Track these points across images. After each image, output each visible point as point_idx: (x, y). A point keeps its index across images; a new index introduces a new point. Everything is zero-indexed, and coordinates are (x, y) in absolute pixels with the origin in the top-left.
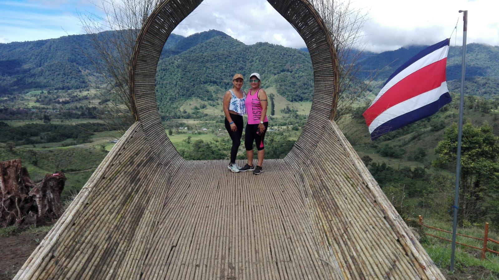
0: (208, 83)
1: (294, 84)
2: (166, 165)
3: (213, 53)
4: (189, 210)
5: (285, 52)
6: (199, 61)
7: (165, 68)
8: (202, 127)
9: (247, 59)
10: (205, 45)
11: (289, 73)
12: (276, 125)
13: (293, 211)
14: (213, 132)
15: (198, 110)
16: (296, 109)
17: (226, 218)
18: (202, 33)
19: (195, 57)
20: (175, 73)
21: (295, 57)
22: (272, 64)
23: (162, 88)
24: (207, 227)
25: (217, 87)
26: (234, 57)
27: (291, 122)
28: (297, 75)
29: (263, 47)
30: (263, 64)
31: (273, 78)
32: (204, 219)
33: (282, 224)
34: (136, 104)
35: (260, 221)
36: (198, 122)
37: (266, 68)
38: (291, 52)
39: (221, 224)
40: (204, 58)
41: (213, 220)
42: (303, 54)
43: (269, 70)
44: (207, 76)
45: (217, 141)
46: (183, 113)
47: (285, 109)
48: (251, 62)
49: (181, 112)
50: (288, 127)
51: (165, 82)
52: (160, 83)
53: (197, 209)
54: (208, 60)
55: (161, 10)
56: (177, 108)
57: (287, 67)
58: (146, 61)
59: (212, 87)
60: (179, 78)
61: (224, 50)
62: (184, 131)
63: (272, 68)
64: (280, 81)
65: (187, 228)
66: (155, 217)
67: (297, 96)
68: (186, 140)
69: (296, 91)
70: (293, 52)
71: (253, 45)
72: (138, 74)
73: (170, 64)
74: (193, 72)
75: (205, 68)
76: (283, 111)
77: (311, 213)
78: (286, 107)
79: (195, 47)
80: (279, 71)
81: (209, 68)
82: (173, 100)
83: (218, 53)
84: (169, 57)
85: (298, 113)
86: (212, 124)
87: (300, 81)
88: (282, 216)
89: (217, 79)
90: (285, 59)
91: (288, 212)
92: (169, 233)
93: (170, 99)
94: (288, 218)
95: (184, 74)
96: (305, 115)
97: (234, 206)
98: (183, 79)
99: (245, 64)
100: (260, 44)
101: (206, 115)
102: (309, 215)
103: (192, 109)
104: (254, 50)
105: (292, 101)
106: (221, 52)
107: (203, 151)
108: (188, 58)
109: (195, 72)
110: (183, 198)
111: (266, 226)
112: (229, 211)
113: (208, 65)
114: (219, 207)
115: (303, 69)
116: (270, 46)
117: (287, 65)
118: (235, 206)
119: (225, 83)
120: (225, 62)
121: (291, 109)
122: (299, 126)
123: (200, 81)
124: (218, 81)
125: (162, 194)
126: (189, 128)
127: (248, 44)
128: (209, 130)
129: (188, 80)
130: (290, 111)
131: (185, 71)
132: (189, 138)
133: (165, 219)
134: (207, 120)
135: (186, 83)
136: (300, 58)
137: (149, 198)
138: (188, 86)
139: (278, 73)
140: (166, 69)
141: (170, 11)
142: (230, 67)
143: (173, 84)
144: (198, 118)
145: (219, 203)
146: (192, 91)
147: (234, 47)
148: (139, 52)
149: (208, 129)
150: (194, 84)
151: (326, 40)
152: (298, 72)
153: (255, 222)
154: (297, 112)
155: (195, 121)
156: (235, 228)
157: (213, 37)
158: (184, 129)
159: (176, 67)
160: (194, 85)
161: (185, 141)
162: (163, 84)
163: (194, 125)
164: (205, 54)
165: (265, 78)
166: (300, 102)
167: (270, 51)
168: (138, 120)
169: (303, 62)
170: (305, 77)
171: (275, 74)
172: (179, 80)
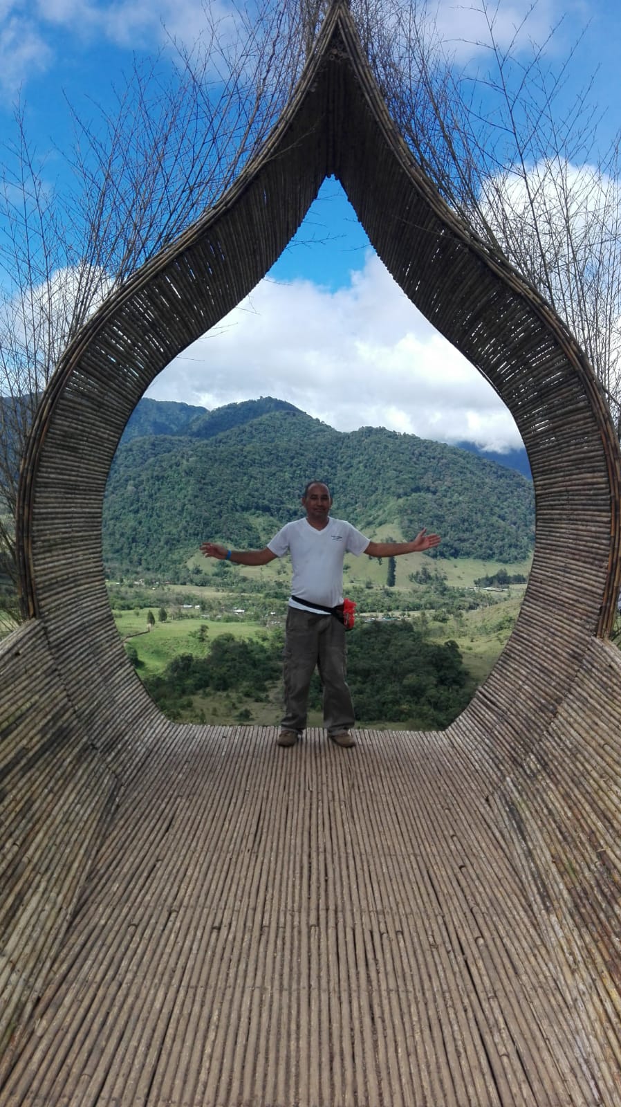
0: (251, 509)
1: (440, 519)
2: (109, 747)
3: (266, 445)
4: (153, 943)
5: (423, 449)
6: (234, 463)
7: (161, 475)
8: (233, 604)
9: (338, 461)
10: (248, 429)
11: (430, 496)
12: (397, 608)
13: (511, 972)
14: (257, 618)
15: (226, 569)
16: (443, 575)
17: (276, 996)
18: (243, 404)
19: (226, 453)
20: (182, 485)
21: (444, 461)
22: (392, 473)
23: (151, 516)
24: (205, 1037)
25: (271, 518)
26: (311, 455)
27: (430, 604)
28: (447, 500)
29: (373, 438)
30: (374, 472)
31: (393, 503)
32: (200, 991)
33: (478, 1042)
34: (32, 568)
35: (397, 1021)
36: (225, 594)
37: (379, 483)
38: (435, 450)
39: (259, 1023)
40: (245, 457)
41: (231, 1001)
42: (461, 456)
43: (387, 486)
44: (249, 494)
45: (264, 639)
46: (193, 573)
47: (418, 573)
48: (346, 469)
49: (188, 570)
50: (424, 614)
51: (158, 504)
52: (146, 507)
53: (180, 939)
54: (254, 461)
55: (121, 310)
56: (181, 561)
57: (427, 481)
58: (74, 450)
59: (260, 520)
60: (189, 497)
61: (290, 441)
62: (193, 612)
63: (393, 483)
64: (409, 512)
65: (134, 1043)
66: (26, 981)
67: (446, 545)
68: (196, 632)
69: (445, 535)
70: (439, 450)
71: (354, 433)
72: (46, 485)
73: (171, 467)
74: (220, 485)
75: (245, 478)
76: (413, 578)
77: (581, 994)
78: (420, 570)
79: (228, 432)
80: (409, 490)
81: (255, 478)
82: (172, 543)
83: (276, 447)
84: (169, 451)
85: (448, 583)
86: (256, 599)
87: (453, 513)
88: (473, 996)
89: (271, 501)
90: (422, 466)
91: (492, 973)
92: (65, 1068)
93: (167, 543)
94: (494, 1004)
95: (201, 489)
96: (463, 589)
97: (304, 930)
98: (197, 500)
99: (333, 471)
100: (369, 431)
101: (244, 579)
102: (575, 1000)
103: (213, 565)
104: (355, 443)
105: (434, 556)
106: (282, 443)
107: (233, 660)
108: (211, 454)
109: (225, 485)
110: (141, 881)
111: (420, 1051)
112: (287, 953)
113: (254, 471)
114: (256, 933)
115: (460, 489)
116: (390, 437)
117: (425, 477)
118: (309, 927)
119: (288, 511)
120: (291, 465)
121: (432, 574)
122: (449, 612)
123: (235, 505)
124: (273, 505)
125: (76, 865)
126: (205, 606)
127: (342, 431)
128: (248, 613)
129: (208, 501)
130: (429, 577)
131: (203, 481)
132: (204, 629)
133: (64, 987)
134: (244, 591)
135: (205, 507)
136: (455, 463)
137: (20, 897)
138: (207, 514)
139: (406, 494)
140: (163, 477)
141: (150, 315)
142: (300, 477)
143: (175, 509)
144: (225, 585)
145: (255, 909)
146: (215, 525)
147: (312, 436)
148: (52, 422)
149: (246, 610)
150: (221, 511)
151: (589, 407)
152: (449, 494)
153: (378, 1022)
154: (445, 582)
155: (218, 591)
156: (309, 1057)
157: (268, 412)
158: (193, 607)
159: (183, 474)
160: (220, 514)
161: (193, 635)
162: (153, 509)
163: (215, 599)
164: (248, 448)
165: (377, 503)
166: (452, 559)
167: (390, 446)
168: (34, 615)
169: (461, 473)
170: (464, 505)
171: (399, 497)
172: (190, 500)
